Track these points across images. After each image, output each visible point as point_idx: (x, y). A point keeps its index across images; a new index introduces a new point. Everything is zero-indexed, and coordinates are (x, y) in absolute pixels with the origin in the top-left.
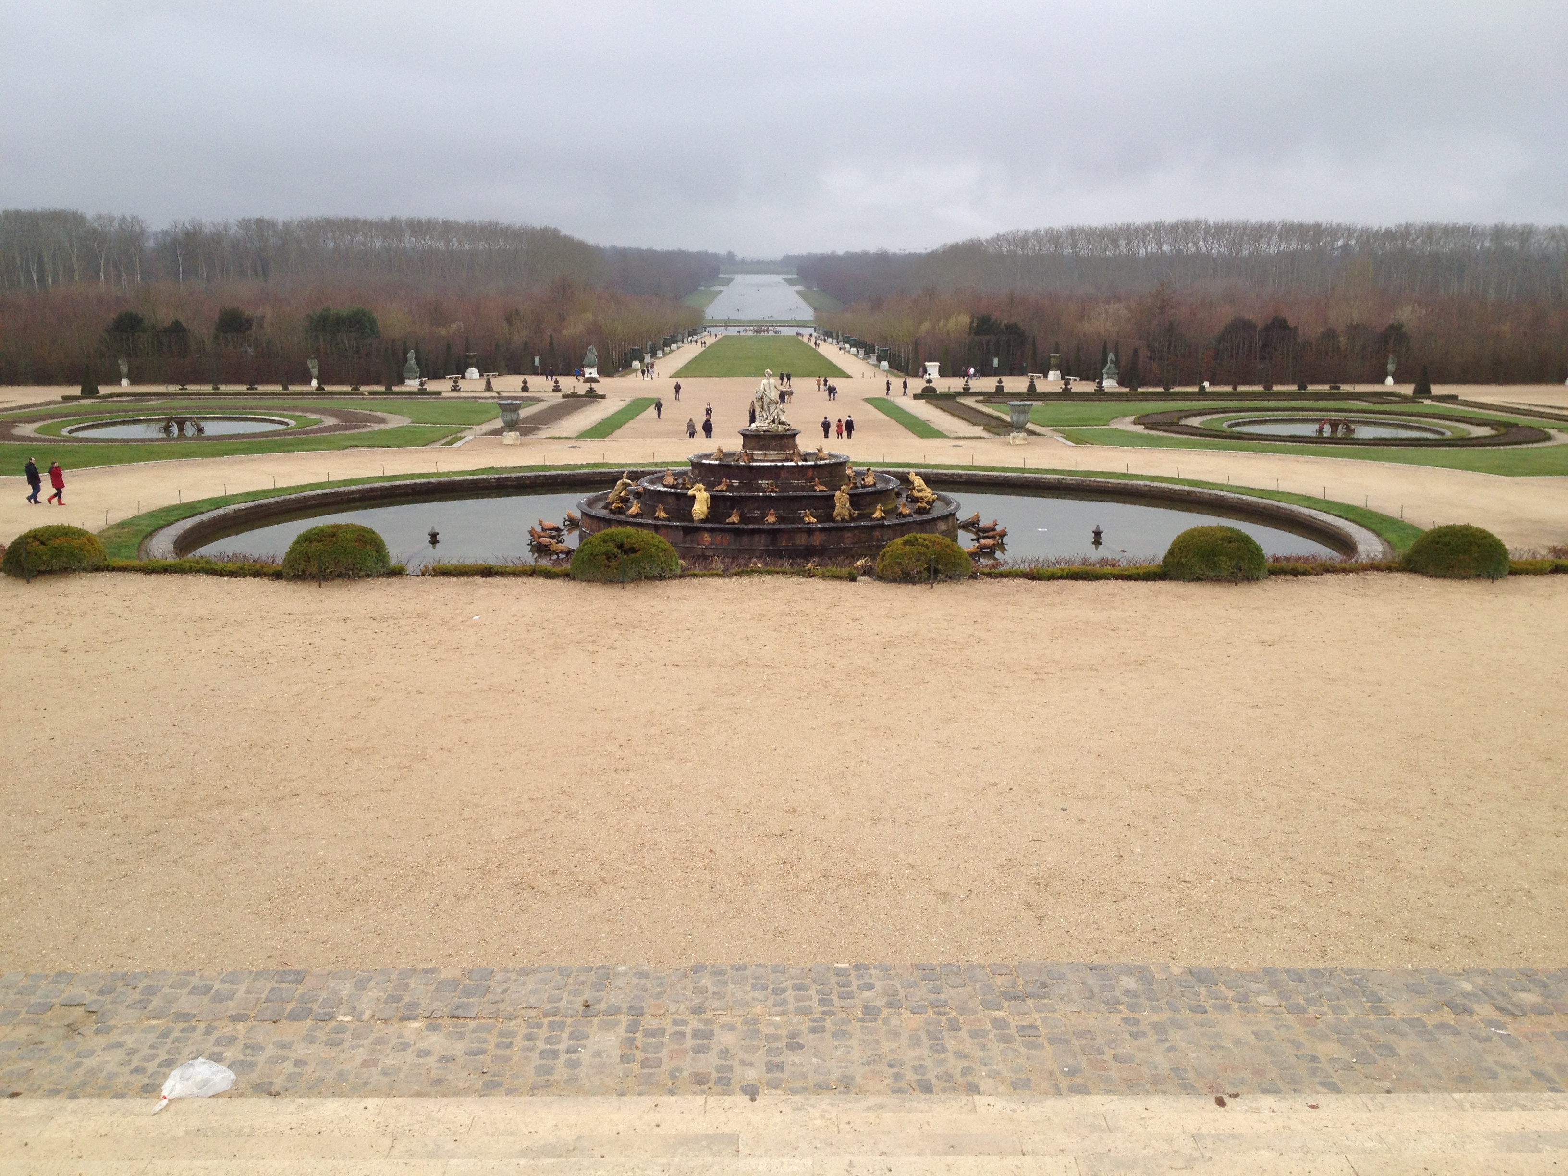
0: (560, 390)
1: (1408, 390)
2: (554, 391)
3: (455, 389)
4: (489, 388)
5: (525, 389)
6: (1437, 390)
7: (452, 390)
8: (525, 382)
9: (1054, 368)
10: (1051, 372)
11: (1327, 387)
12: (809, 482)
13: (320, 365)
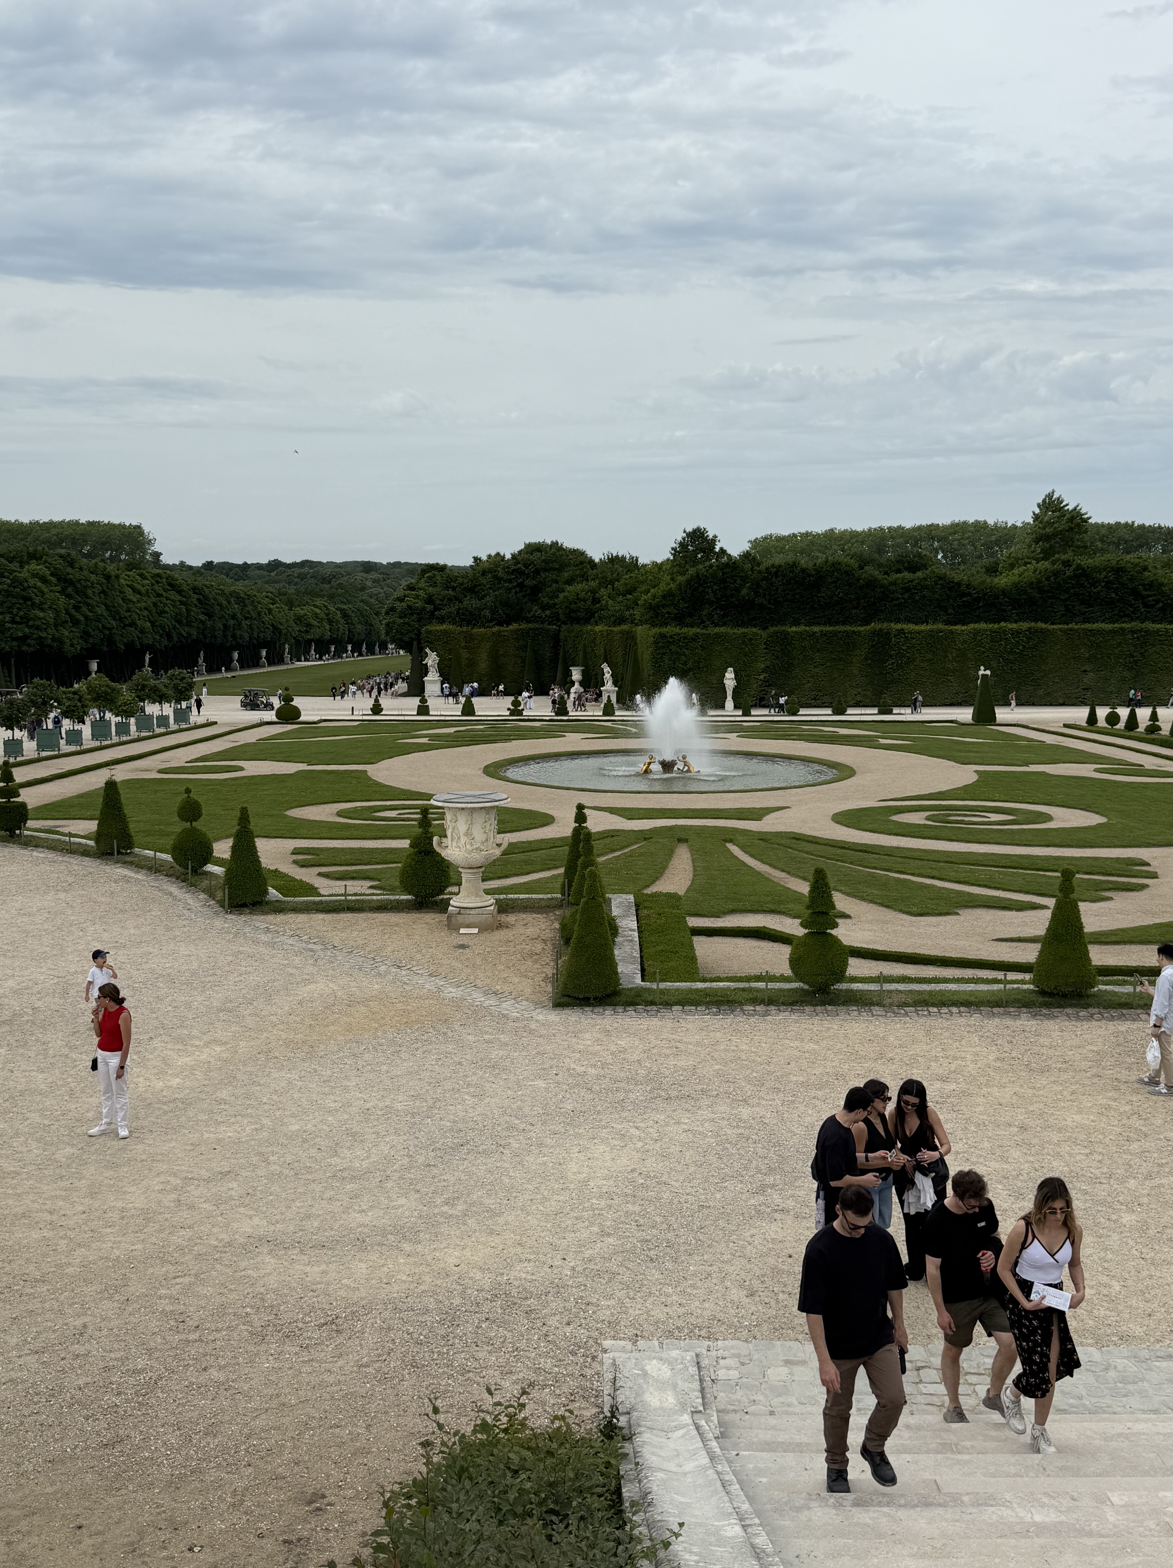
9: (577, 685)
10: (573, 690)
11: (875, 711)
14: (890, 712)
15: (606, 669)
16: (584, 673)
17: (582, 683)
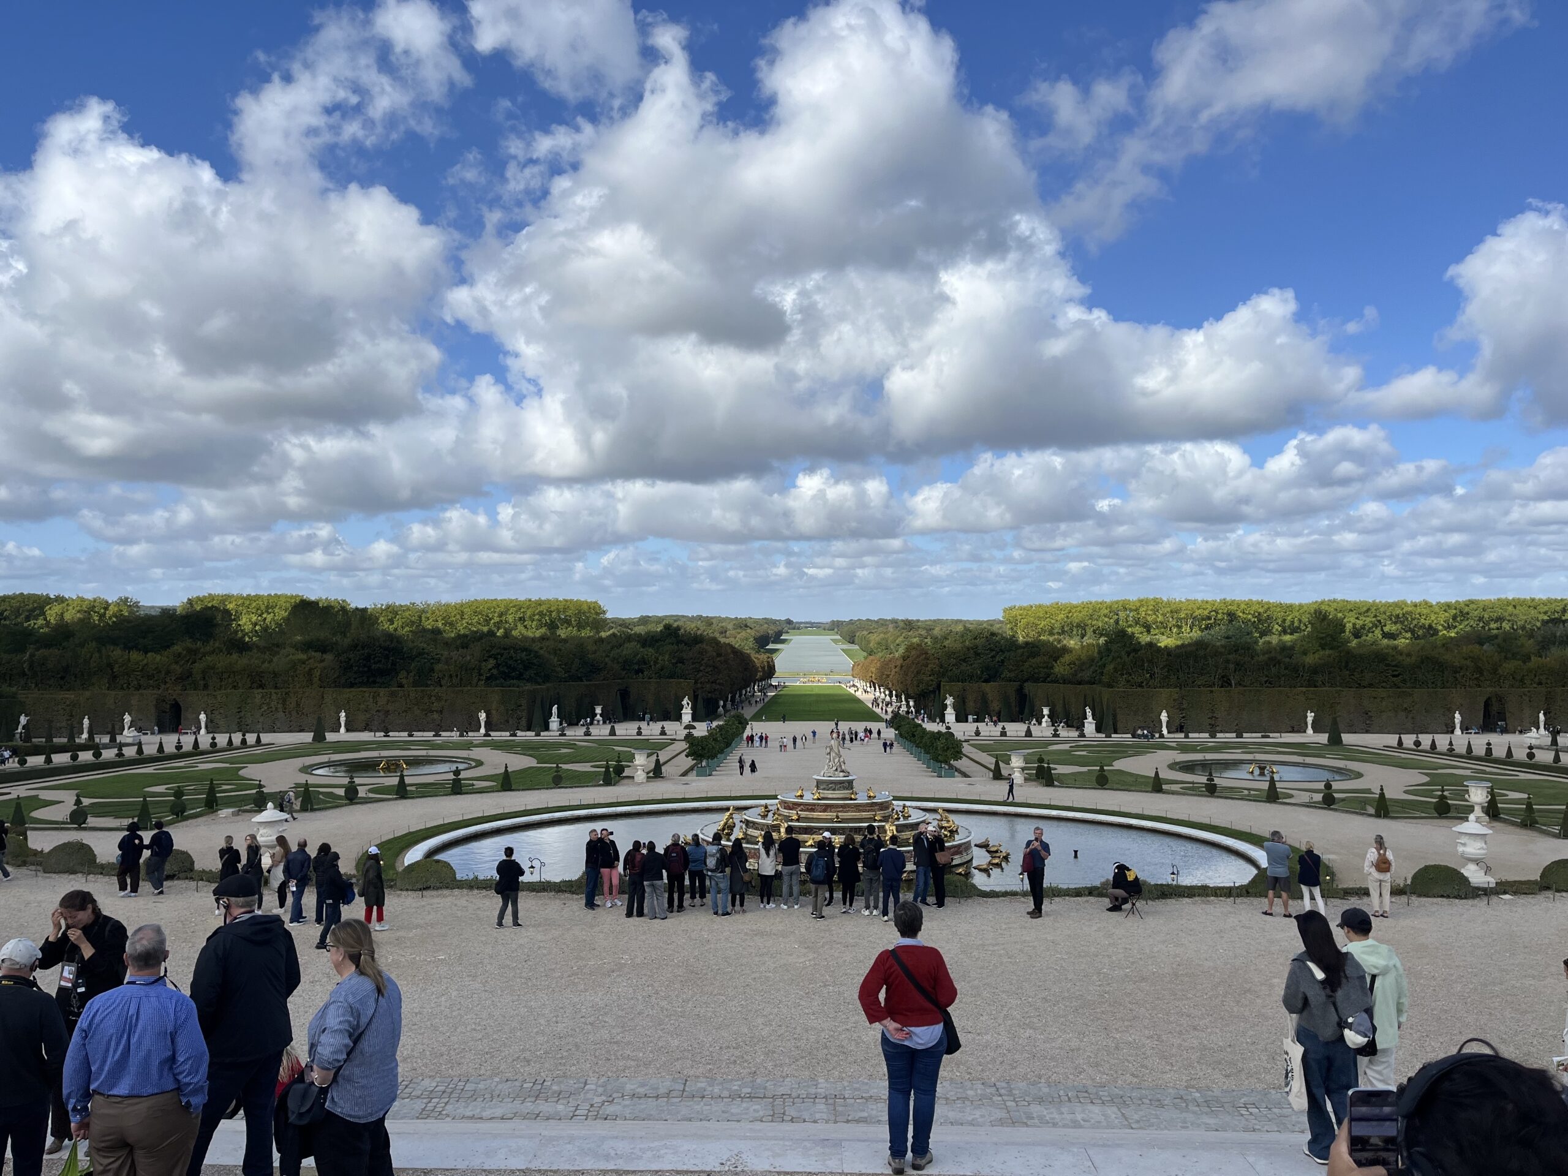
0: (665, 734)
1: (1323, 738)
2: (661, 734)
3: (587, 734)
4: (613, 732)
5: (639, 733)
6: (1347, 738)
7: (585, 735)
8: (639, 728)
9: (1046, 717)
10: (1044, 720)
11: (1259, 735)
12: (864, 814)
13: (487, 717)
14: (1268, 737)
15: (1088, 710)
16: (1050, 711)
17: (1049, 716)
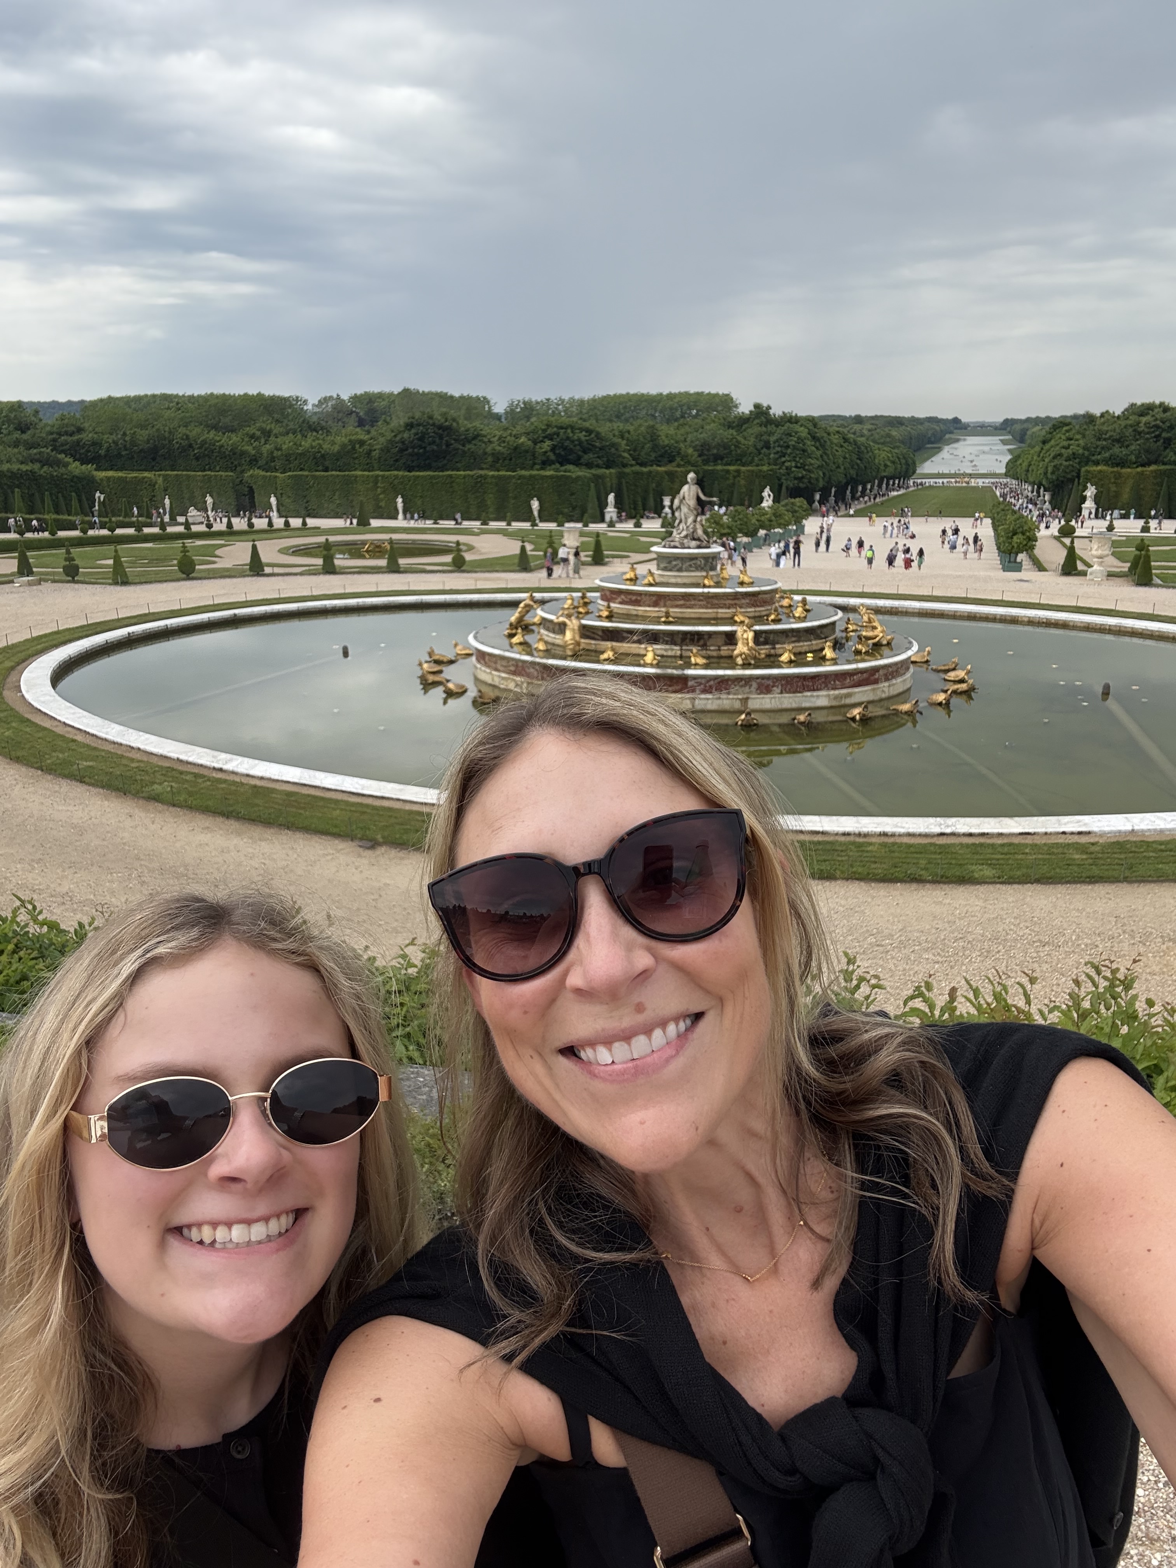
7: (635, 527)
12: (723, 612)
13: (541, 505)
